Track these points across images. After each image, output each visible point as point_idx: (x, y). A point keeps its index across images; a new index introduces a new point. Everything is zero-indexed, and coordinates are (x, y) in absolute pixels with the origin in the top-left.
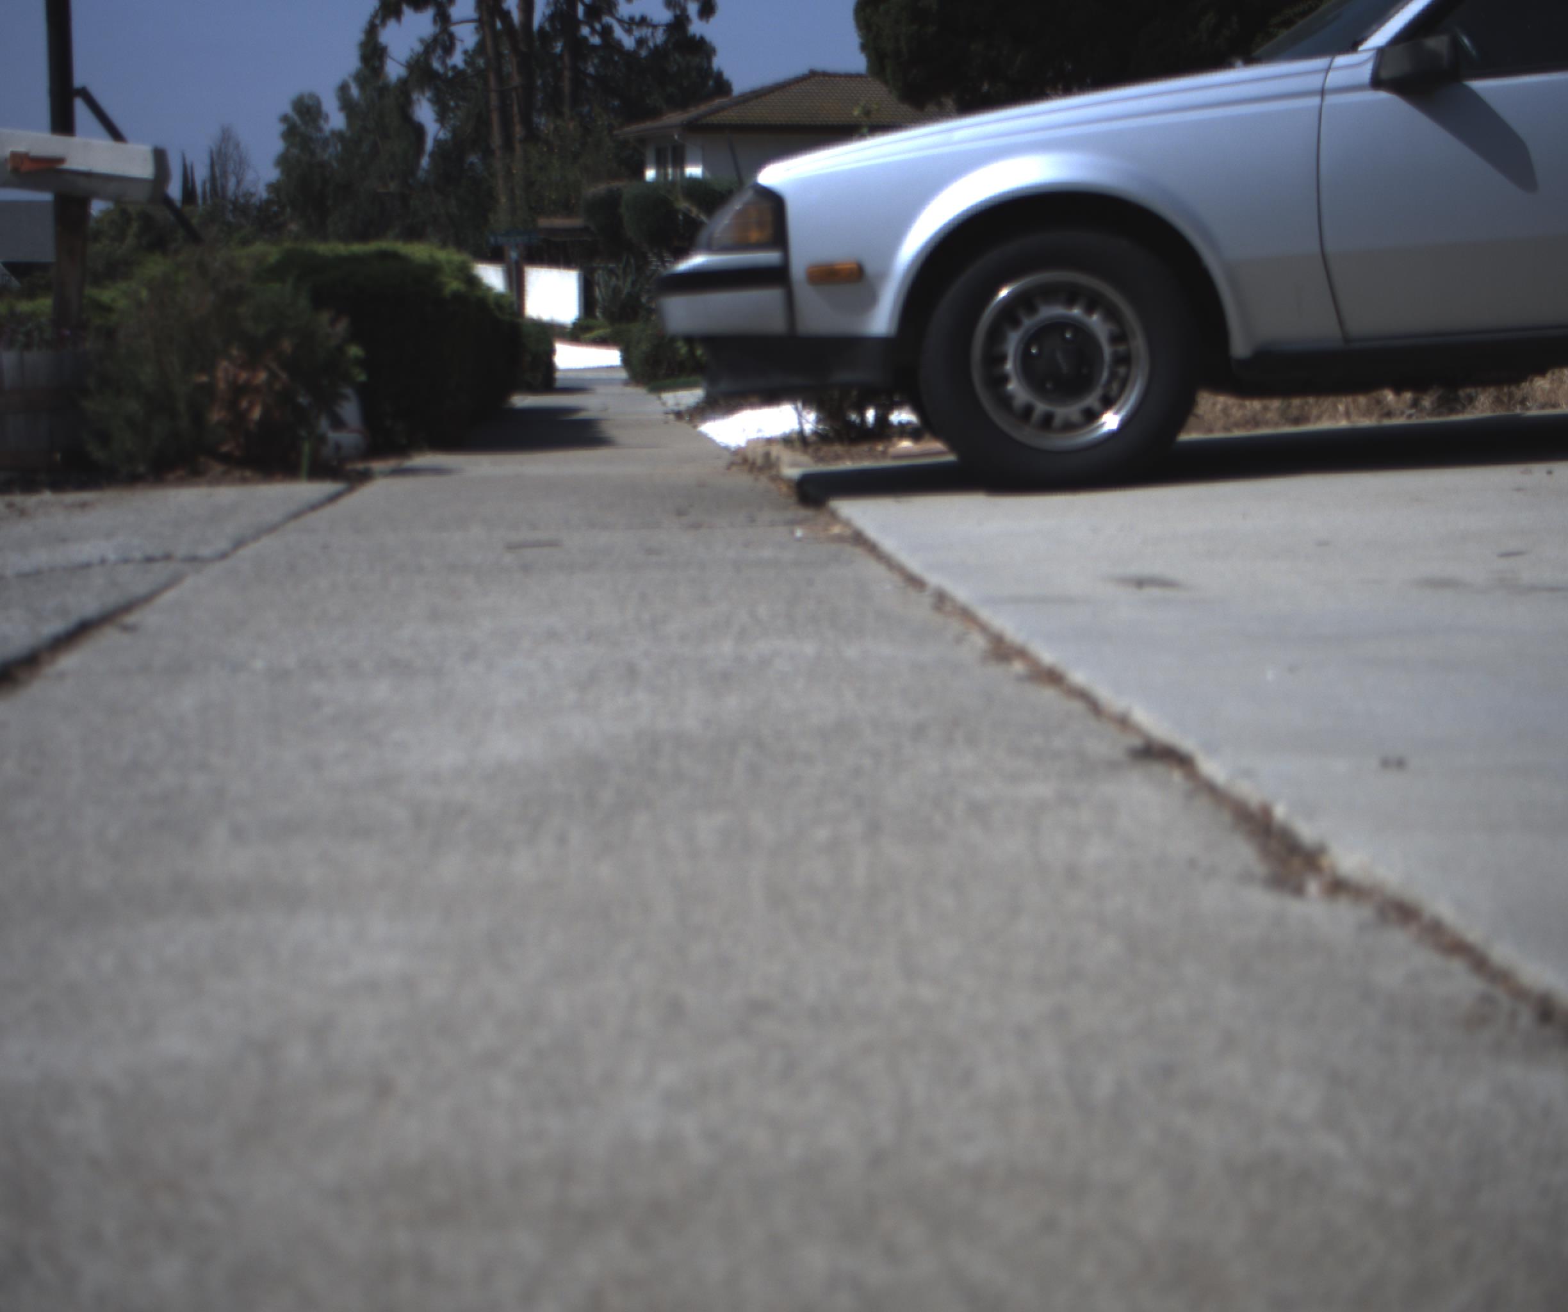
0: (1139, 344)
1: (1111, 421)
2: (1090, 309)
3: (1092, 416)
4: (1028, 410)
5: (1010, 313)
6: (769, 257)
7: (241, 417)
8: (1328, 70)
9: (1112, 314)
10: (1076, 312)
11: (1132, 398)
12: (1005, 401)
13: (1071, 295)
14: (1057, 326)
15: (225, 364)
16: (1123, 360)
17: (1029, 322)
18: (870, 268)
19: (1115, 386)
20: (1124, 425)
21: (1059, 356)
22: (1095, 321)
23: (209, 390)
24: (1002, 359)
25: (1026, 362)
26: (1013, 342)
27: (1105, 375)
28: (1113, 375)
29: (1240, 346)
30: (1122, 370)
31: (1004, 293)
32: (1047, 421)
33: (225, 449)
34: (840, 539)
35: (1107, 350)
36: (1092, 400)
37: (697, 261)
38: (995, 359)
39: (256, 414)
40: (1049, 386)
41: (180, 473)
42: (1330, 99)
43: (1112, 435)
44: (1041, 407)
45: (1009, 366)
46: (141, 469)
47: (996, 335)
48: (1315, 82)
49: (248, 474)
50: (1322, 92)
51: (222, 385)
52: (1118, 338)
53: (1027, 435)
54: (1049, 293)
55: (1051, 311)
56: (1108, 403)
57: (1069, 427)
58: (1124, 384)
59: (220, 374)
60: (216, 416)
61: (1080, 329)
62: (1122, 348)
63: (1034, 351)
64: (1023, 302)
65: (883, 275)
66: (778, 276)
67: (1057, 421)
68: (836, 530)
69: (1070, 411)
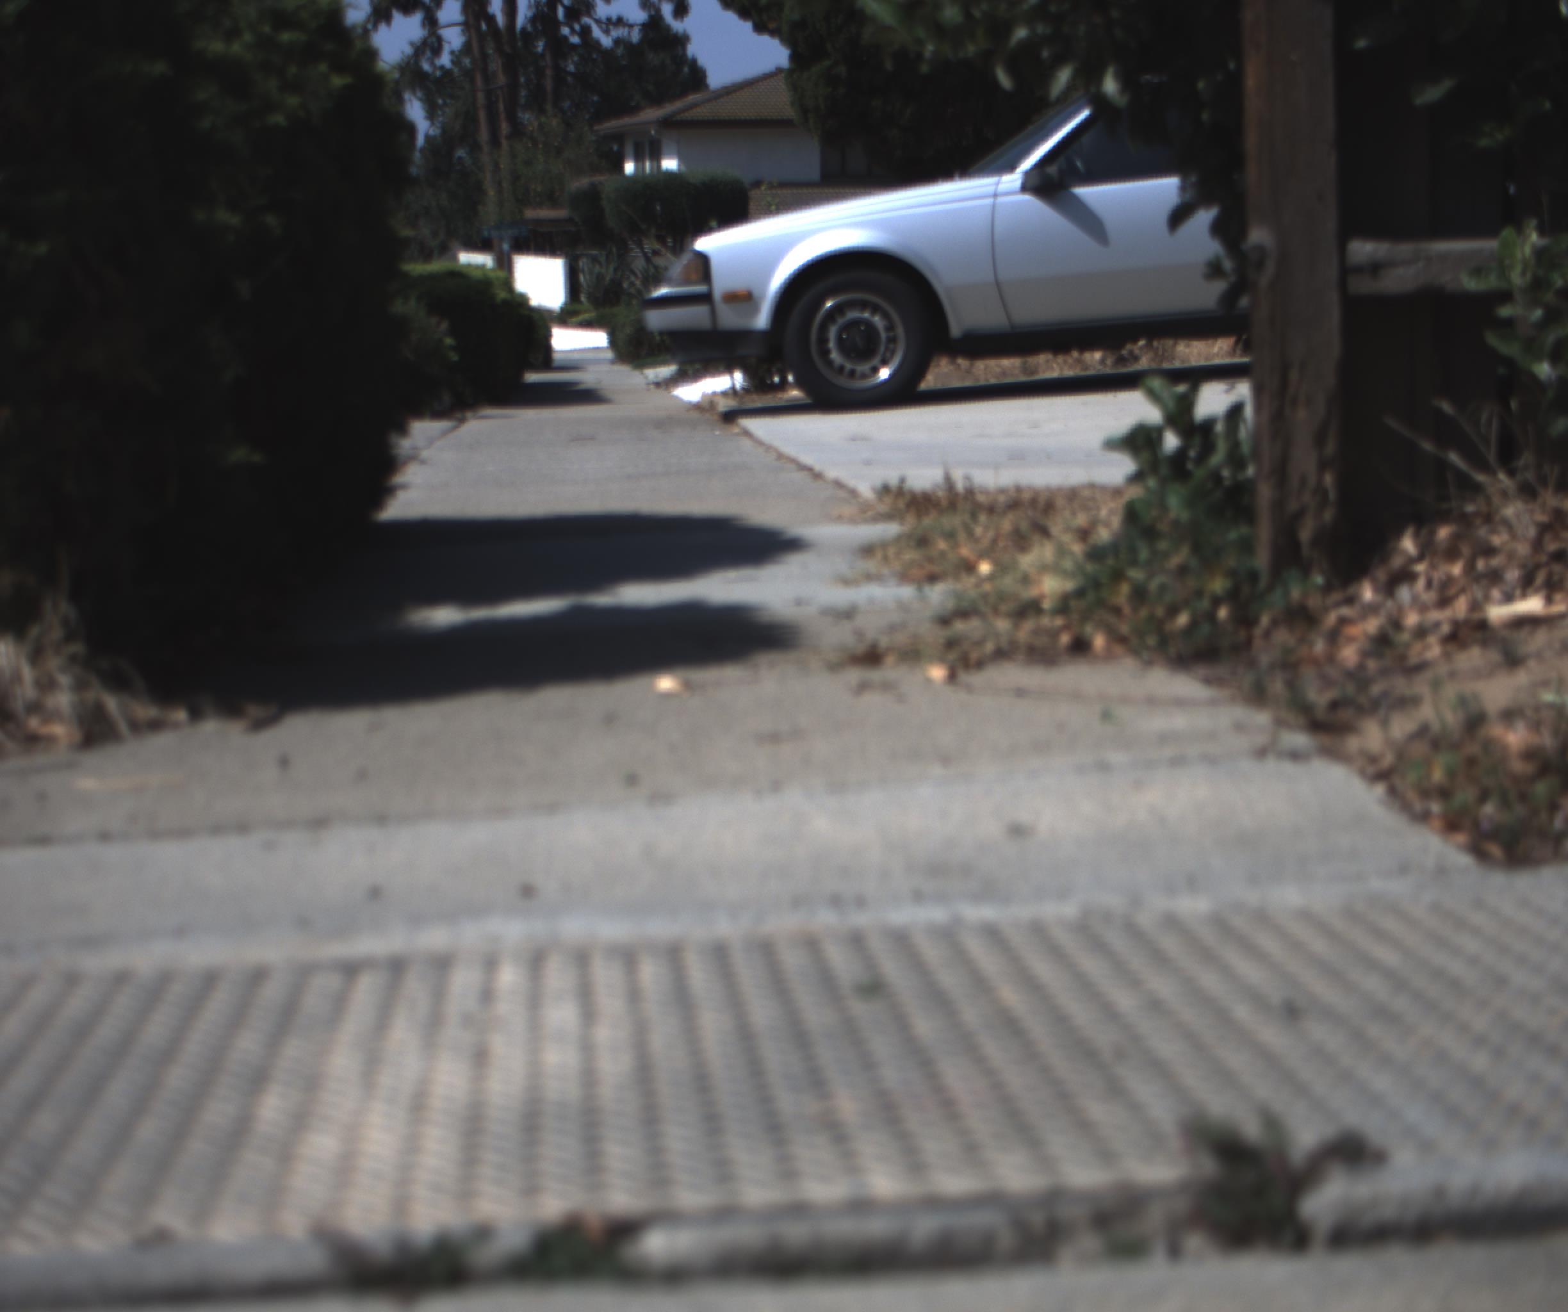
0: (900, 331)
1: (884, 373)
2: (874, 312)
3: (875, 370)
4: (841, 369)
5: (832, 315)
6: (700, 288)
8: (998, 184)
9: (886, 316)
10: (866, 315)
11: (896, 361)
12: (829, 363)
13: (863, 305)
14: (855, 323)
16: (892, 340)
17: (841, 321)
18: (756, 293)
19: (888, 355)
20: (892, 377)
21: (858, 339)
22: (877, 320)
24: (826, 341)
25: (840, 341)
26: (833, 332)
27: (882, 349)
28: (887, 349)
29: (955, 331)
30: (891, 346)
31: (829, 304)
32: (852, 374)
34: (738, 434)
35: (883, 335)
36: (876, 361)
37: (663, 291)
38: (823, 340)
40: (852, 354)
42: (1000, 200)
43: (885, 382)
44: (848, 366)
45: (831, 345)
47: (824, 328)
48: (991, 189)
50: (995, 195)
52: (890, 328)
53: (842, 381)
54: (851, 304)
55: (852, 315)
56: (884, 363)
57: (864, 376)
58: (893, 353)
61: (870, 326)
62: (891, 334)
63: (844, 337)
64: (838, 310)
65: (762, 297)
66: (706, 298)
67: (857, 374)
68: (736, 430)
69: (864, 368)
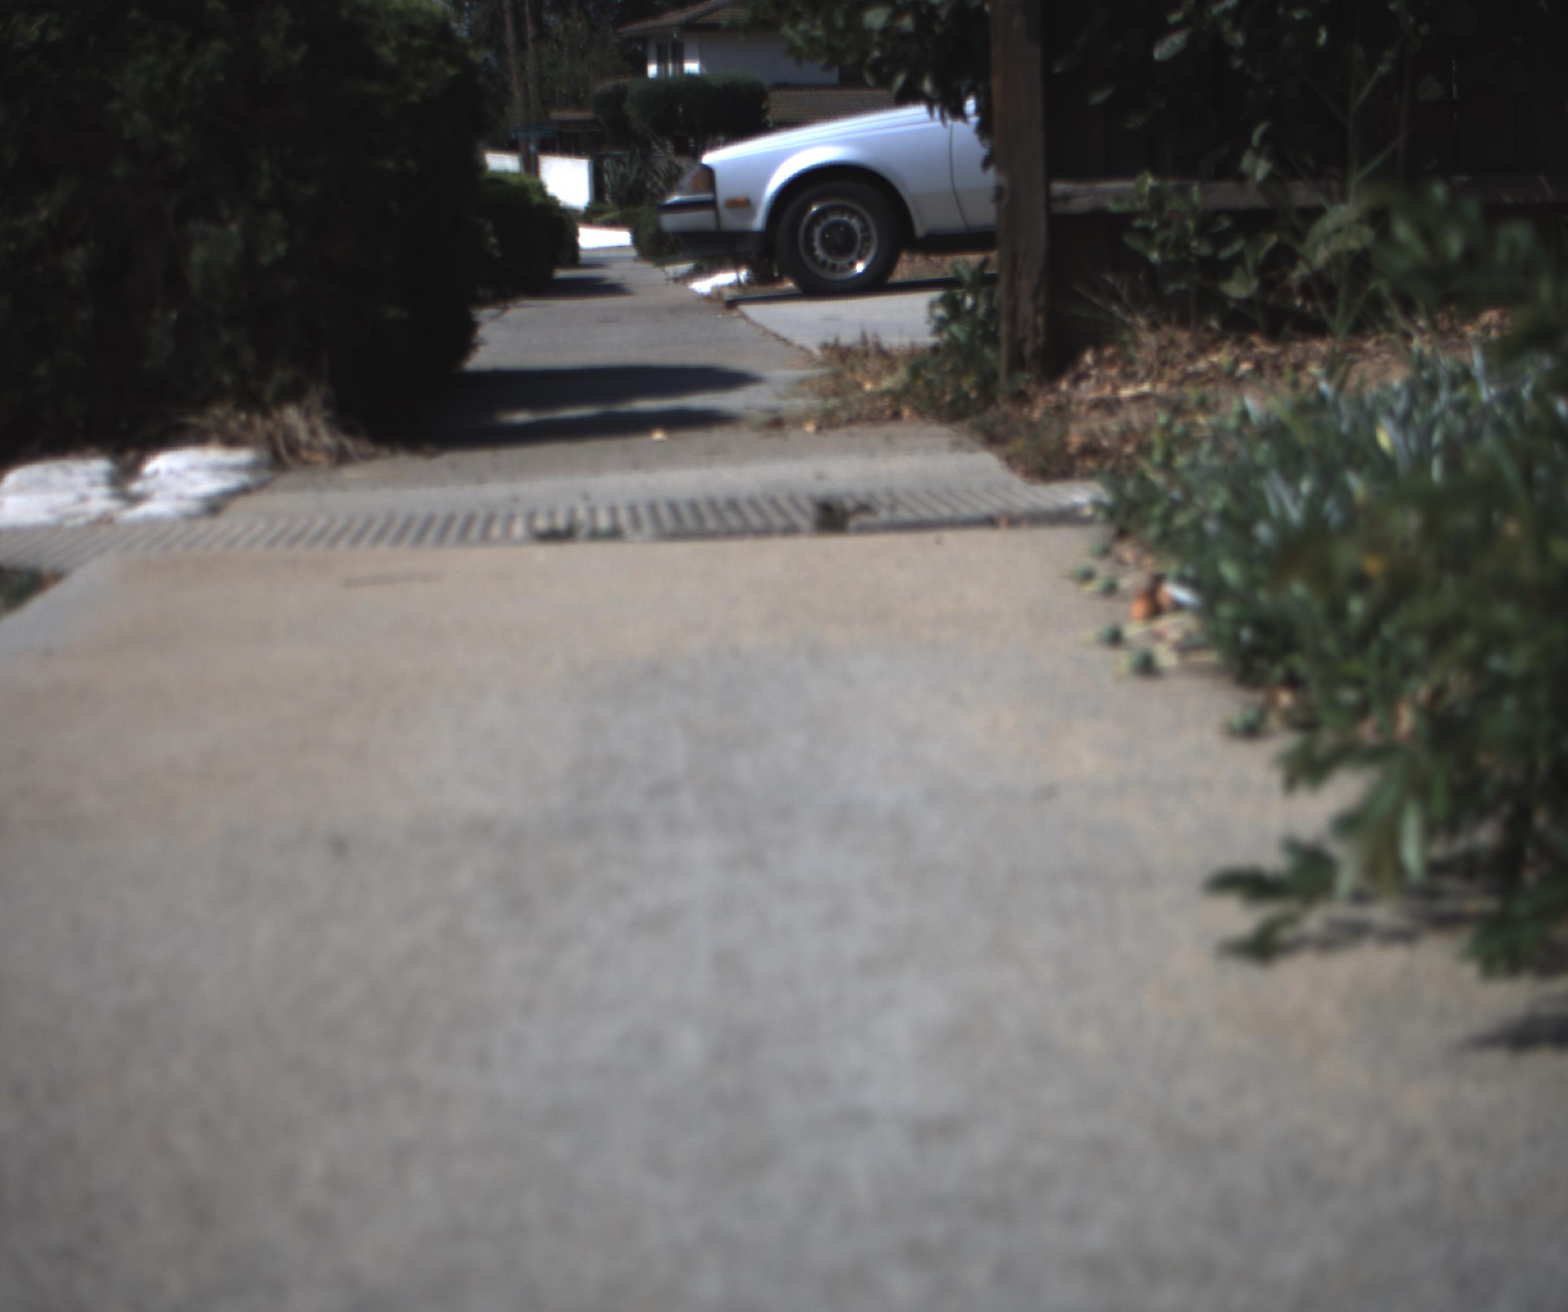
0: (874, 232)
1: (860, 267)
2: (851, 216)
3: (853, 264)
4: (824, 263)
9: (862, 219)
10: (845, 218)
11: (870, 256)
12: (814, 259)
13: (843, 210)
14: (837, 225)
16: (867, 239)
17: (824, 223)
18: (753, 200)
19: (863, 251)
20: (866, 270)
21: (838, 238)
22: (854, 223)
24: (812, 240)
25: (823, 241)
26: (817, 232)
27: (858, 246)
28: (862, 246)
29: (920, 230)
30: (866, 244)
32: (833, 268)
34: (737, 317)
35: (859, 235)
36: (853, 257)
37: (675, 198)
38: (809, 239)
40: (834, 251)
45: (816, 243)
52: (865, 229)
53: (826, 274)
55: (834, 218)
57: (843, 269)
58: (867, 250)
61: (848, 228)
62: (866, 235)
63: (827, 236)
64: (822, 213)
65: (758, 203)
66: (711, 204)
67: (837, 267)
68: (735, 314)
69: (843, 262)
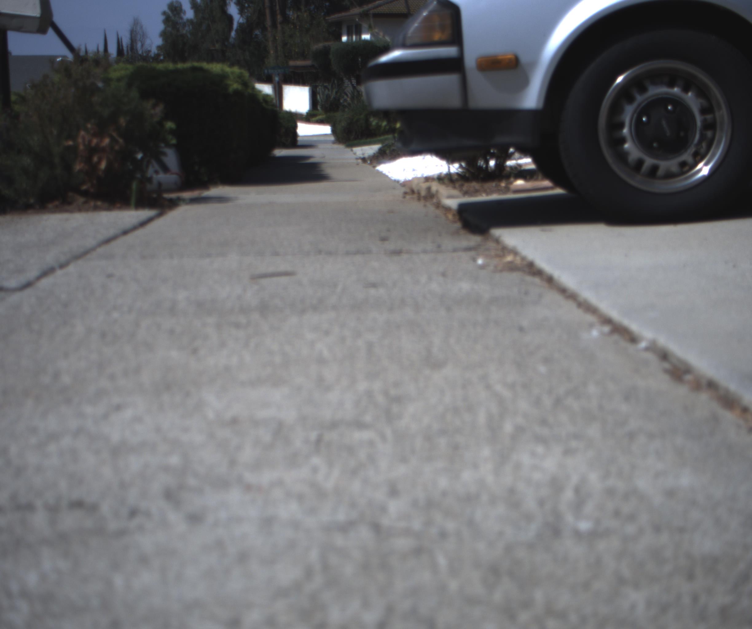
0: (722, 113)
1: (703, 169)
2: (686, 88)
4: (640, 163)
5: (626, 93)
6: (450, 51)
7: (94, 167)
9: (703, 92)
11: (718, 153)
12: (622, 157)
13: (672, 78)
14: (663, 101)
15: (82, 133)
16: (710, 126)
17: (641, 99)
18: (524, 59)
21: (664, 123)
22: (690, 97)
23: (74, 149)
25: (638, 126)
26: (629, 114)
27: (698, 138)
28: (703, 137)
30: (709, 134)
31: (620, 79)
32: (653, 171)
33: (84, 187)
35: (699, 119)
36: (687, 157)
37: (396, 54)
38: (615, 126)
39: (103, 165)
40: (655, 145)
41: (57, 203)
43: (705, 180)
44: (649, 161)
45: (625, 131)
46: (32, 201)
47: (616, 108)
49: (99, 203)
51: (81, 147)
52: (707, 110)
53: (639, 182)
54: (655, 76)
55: (657, 90)
56: (698, 157)
57: (669, 176)
58: (711, 144)
59: (80, 140)
60: (78, 167)
63: (644, 120)
64: (636, 84)
65: (534, 64)
66: (455, 65)
67: (660, 172)
69: (671, 163)
